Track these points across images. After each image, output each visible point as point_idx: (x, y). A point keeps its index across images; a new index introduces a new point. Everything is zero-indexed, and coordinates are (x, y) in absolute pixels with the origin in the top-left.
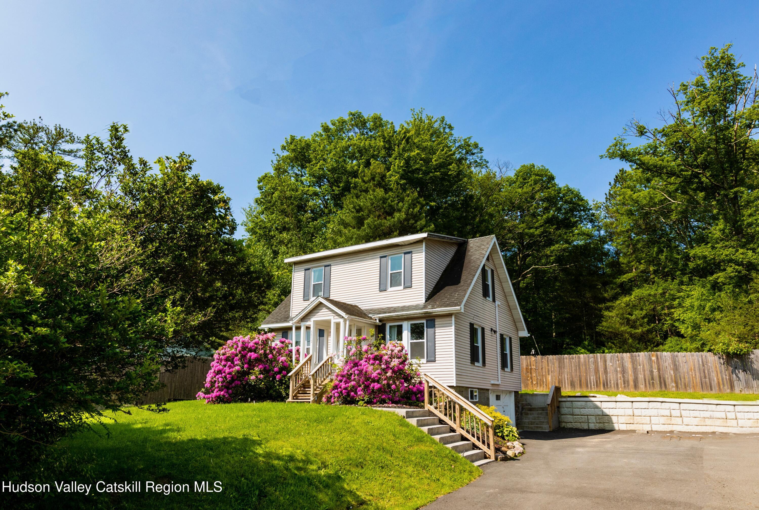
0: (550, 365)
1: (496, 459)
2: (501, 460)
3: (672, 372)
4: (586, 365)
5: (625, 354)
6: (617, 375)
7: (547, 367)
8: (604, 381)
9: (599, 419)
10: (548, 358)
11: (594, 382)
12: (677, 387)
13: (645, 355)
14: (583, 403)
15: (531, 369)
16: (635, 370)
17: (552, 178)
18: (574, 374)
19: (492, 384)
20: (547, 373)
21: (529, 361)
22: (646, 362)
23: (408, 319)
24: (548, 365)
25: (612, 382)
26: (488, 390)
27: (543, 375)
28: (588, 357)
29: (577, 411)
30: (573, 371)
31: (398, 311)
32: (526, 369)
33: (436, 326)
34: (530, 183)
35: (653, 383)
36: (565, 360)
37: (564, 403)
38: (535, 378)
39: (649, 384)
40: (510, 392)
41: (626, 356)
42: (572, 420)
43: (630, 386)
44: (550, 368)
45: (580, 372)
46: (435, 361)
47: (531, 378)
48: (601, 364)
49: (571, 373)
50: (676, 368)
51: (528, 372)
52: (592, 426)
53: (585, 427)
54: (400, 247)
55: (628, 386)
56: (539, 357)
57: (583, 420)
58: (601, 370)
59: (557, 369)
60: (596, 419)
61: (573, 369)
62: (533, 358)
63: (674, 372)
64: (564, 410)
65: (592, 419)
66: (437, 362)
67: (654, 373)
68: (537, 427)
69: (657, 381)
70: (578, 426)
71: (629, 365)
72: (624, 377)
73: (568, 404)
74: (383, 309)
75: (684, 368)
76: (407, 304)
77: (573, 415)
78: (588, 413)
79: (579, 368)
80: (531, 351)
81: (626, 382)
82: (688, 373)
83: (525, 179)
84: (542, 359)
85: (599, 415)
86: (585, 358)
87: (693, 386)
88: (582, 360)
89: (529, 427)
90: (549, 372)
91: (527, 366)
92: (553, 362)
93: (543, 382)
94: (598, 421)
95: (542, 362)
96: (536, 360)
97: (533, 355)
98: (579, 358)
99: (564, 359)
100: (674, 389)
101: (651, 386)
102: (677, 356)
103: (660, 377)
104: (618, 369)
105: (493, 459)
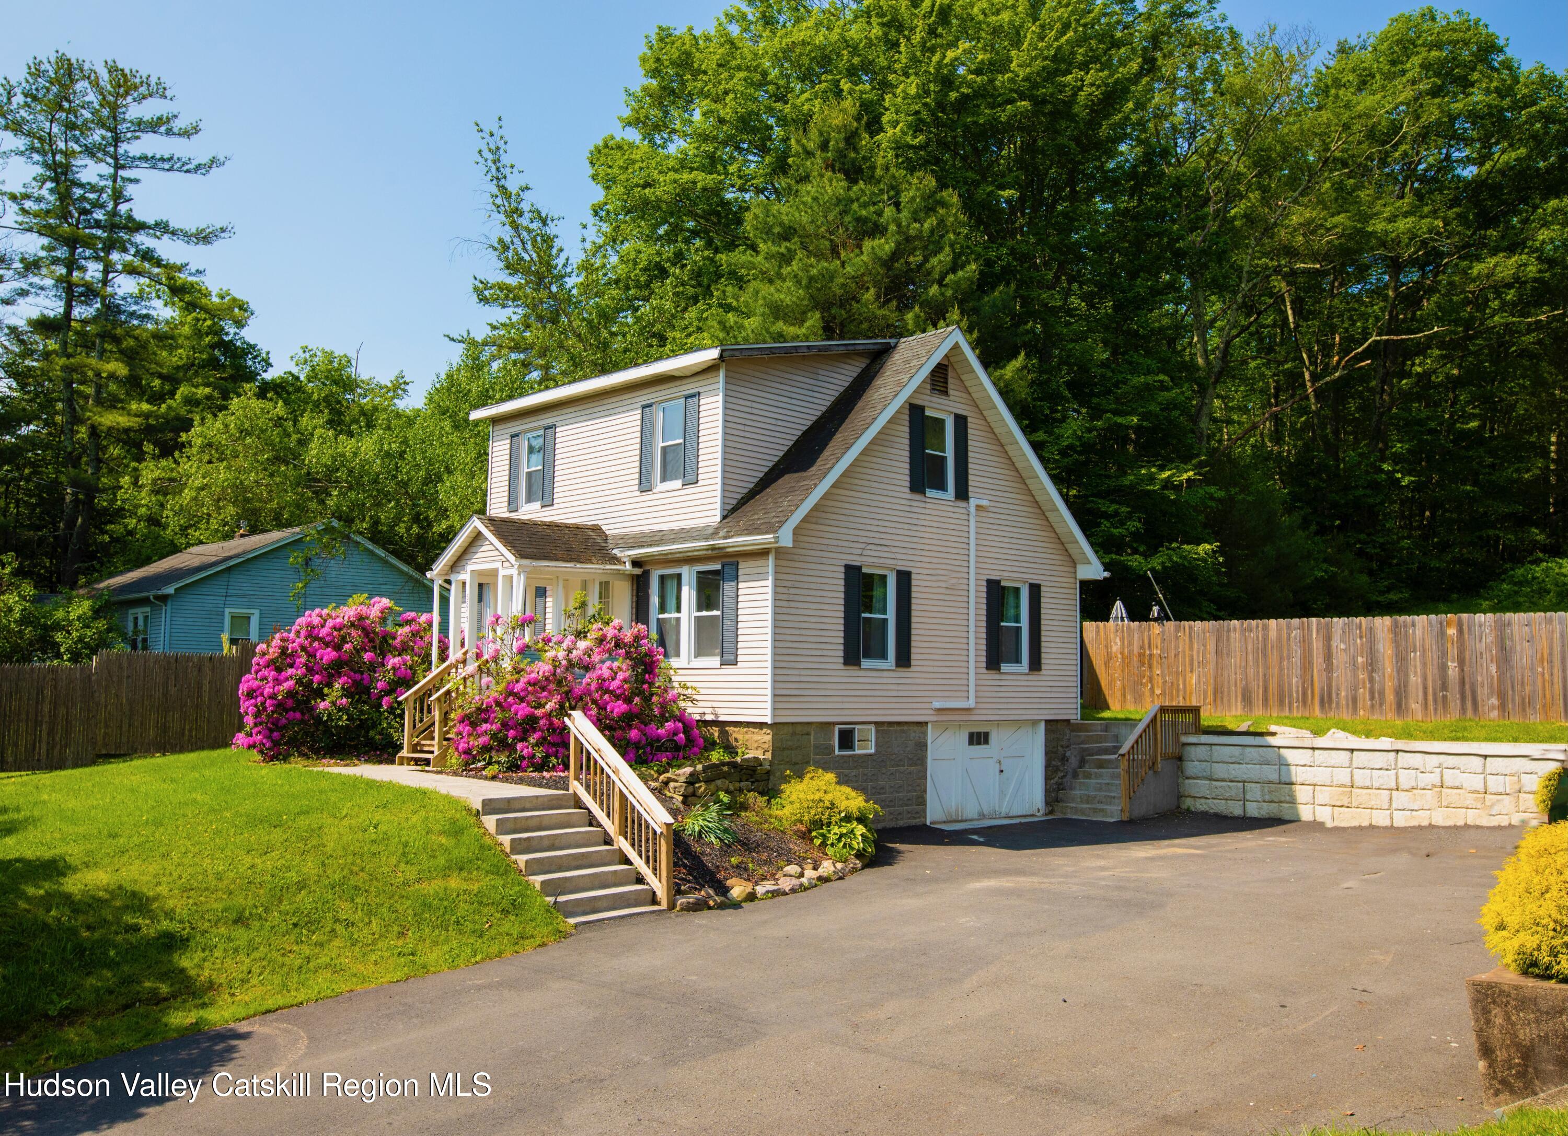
0: (1195, 646)
1: (672, 906)
2: (682, 909)
3: (1493, 668)
4: (1280, 649)
5: (1378, 620)
6: (1355, 675)
7: (1187, 652)
8: (1322, 689)
9: (1270, 792)
10: (1190, 627)
11: (1297, 692)
12: (1503, 707)
13: (1430, 623)
14: (1236, 751)
15: (1151, 655)
16: (1401, 660)
17: (1488, 48)
18: (1251, 671)
19: (939, 710)
20: (1188, 669)
21: (1146, 634)
22: (1431, 643)
23: (689, 560)
24: (1191, 647)
25: (1343, 694)
26: (923, 724)
27: (1177, 673)
28: (1289, 626)
29: (1220, 770)
30: (1251, 663)
31: (672, 541)
32: (1140, 655)
33: (740, 578)
34: (1409, 75)
35: (1445, 698)
36: (1232, 635)
37: (1193, 748)
38: (1160, 681)
39: (1435, 700)
40: (1035, 723)
41: (1382, 623)
42: (1206, 793)
43: (1386, 706)
44: (1195, 653)
45: (1267, 667)
46: (736, 663)
47: (1151, 679)
48: (1317, 645)
49: (1246, 667)
50: (1504, 656)
51: (1143, 664)
52: (1253, 810)
53: (1236, 809)
54: (678, 383)
55: (1381, 705)
56: (1171, 625)
57: (1233, 793)
58: (1318, 660)
59: (1211, 657)
60: (1262, 791)
61: (1250, 657)
62: (1156, 628)
63: (1498, 668)
64: (1192, 767)
65: (1254, 791)
66: (739, 665)
67: (1450, 672)
68: (1095, 810)
69: (1454, 695)
70: (1220, 807)
71: (1386, 649)
72: (1371, 680)
73: (1201, 752)
74: (643, 535)
75: (1523, 656)
76: (688, 524)
77: (1211, 779)
78: (1245, 777)
79: (1265, 655)
80: (1151, 610)
81: (1376, 695)
82: (1532, 669)
83: (1393, 63)
84: (1177, 629)
85: (1269, 782)
86: (1279, 630)
87: (1544, 706)
88: (1273, 634)
89: (1076, 810)
90: (1192, 664)
91: (1142, 647)
92: (1204, 639)
93: (1178, 690)
94: (1267, 798)
95: (1177, 638)
96: (1162, 634)
97: (1155, 620)
98: (1266, 628)
99: (1229, 631)
100: (1494, 714)
101: (1440, 706)
102: (1509, 624)
103: (1462, 682)
104: (1360, 659)
105: (664, 906)
